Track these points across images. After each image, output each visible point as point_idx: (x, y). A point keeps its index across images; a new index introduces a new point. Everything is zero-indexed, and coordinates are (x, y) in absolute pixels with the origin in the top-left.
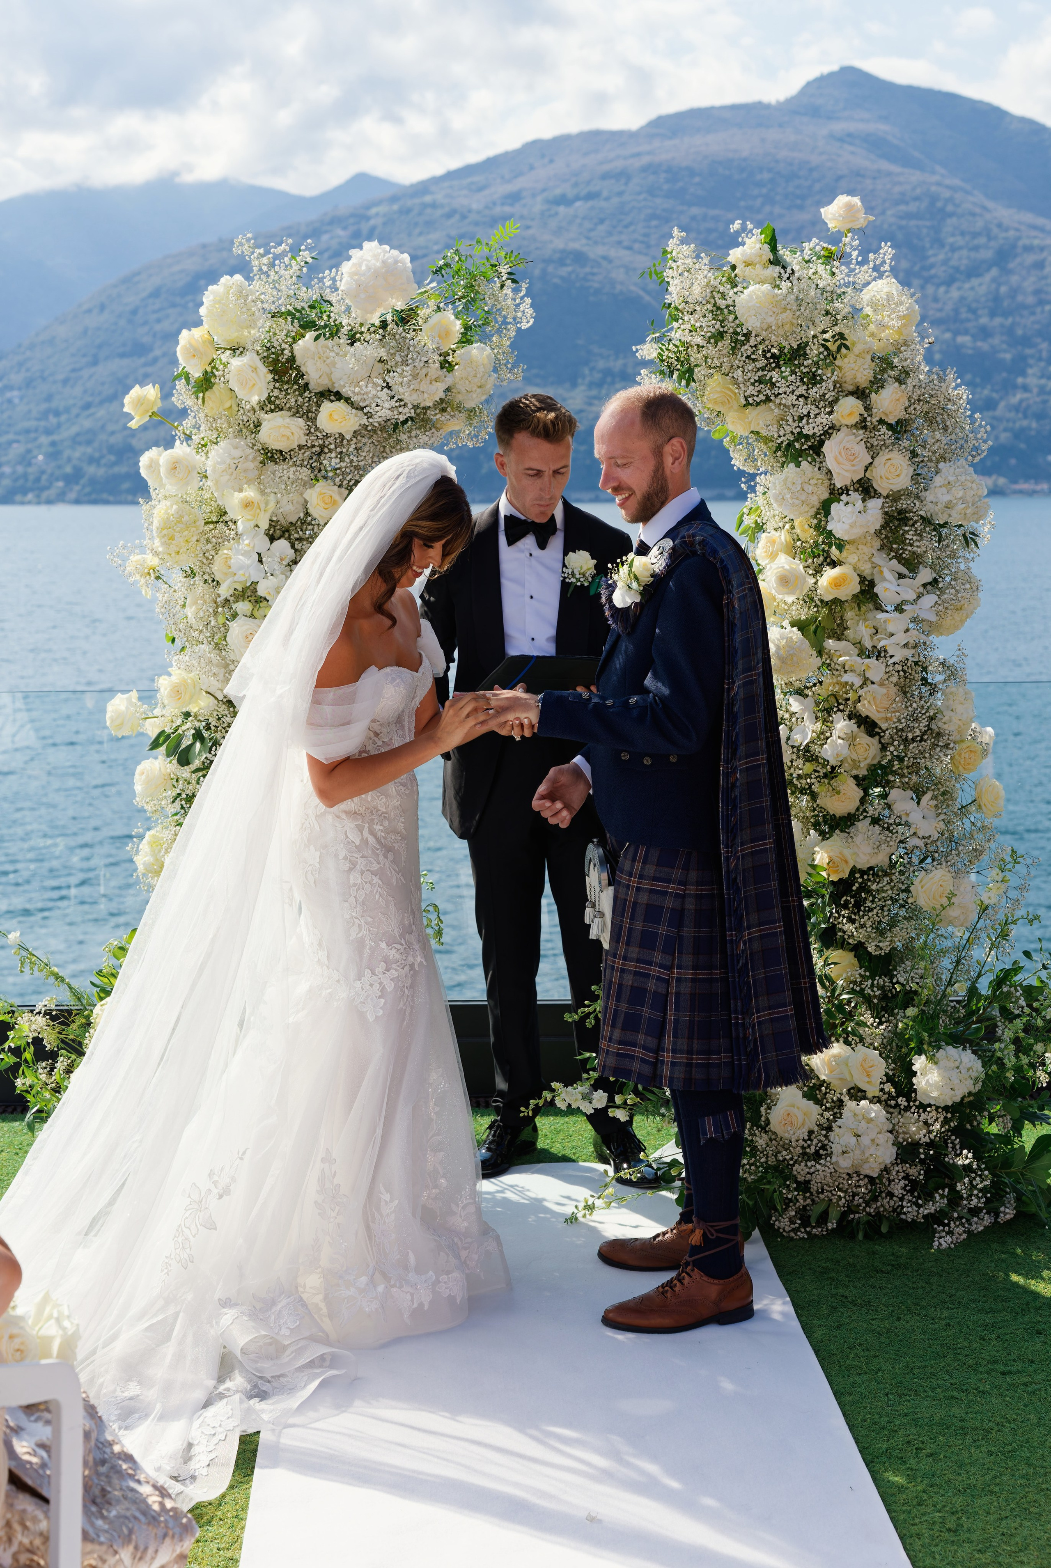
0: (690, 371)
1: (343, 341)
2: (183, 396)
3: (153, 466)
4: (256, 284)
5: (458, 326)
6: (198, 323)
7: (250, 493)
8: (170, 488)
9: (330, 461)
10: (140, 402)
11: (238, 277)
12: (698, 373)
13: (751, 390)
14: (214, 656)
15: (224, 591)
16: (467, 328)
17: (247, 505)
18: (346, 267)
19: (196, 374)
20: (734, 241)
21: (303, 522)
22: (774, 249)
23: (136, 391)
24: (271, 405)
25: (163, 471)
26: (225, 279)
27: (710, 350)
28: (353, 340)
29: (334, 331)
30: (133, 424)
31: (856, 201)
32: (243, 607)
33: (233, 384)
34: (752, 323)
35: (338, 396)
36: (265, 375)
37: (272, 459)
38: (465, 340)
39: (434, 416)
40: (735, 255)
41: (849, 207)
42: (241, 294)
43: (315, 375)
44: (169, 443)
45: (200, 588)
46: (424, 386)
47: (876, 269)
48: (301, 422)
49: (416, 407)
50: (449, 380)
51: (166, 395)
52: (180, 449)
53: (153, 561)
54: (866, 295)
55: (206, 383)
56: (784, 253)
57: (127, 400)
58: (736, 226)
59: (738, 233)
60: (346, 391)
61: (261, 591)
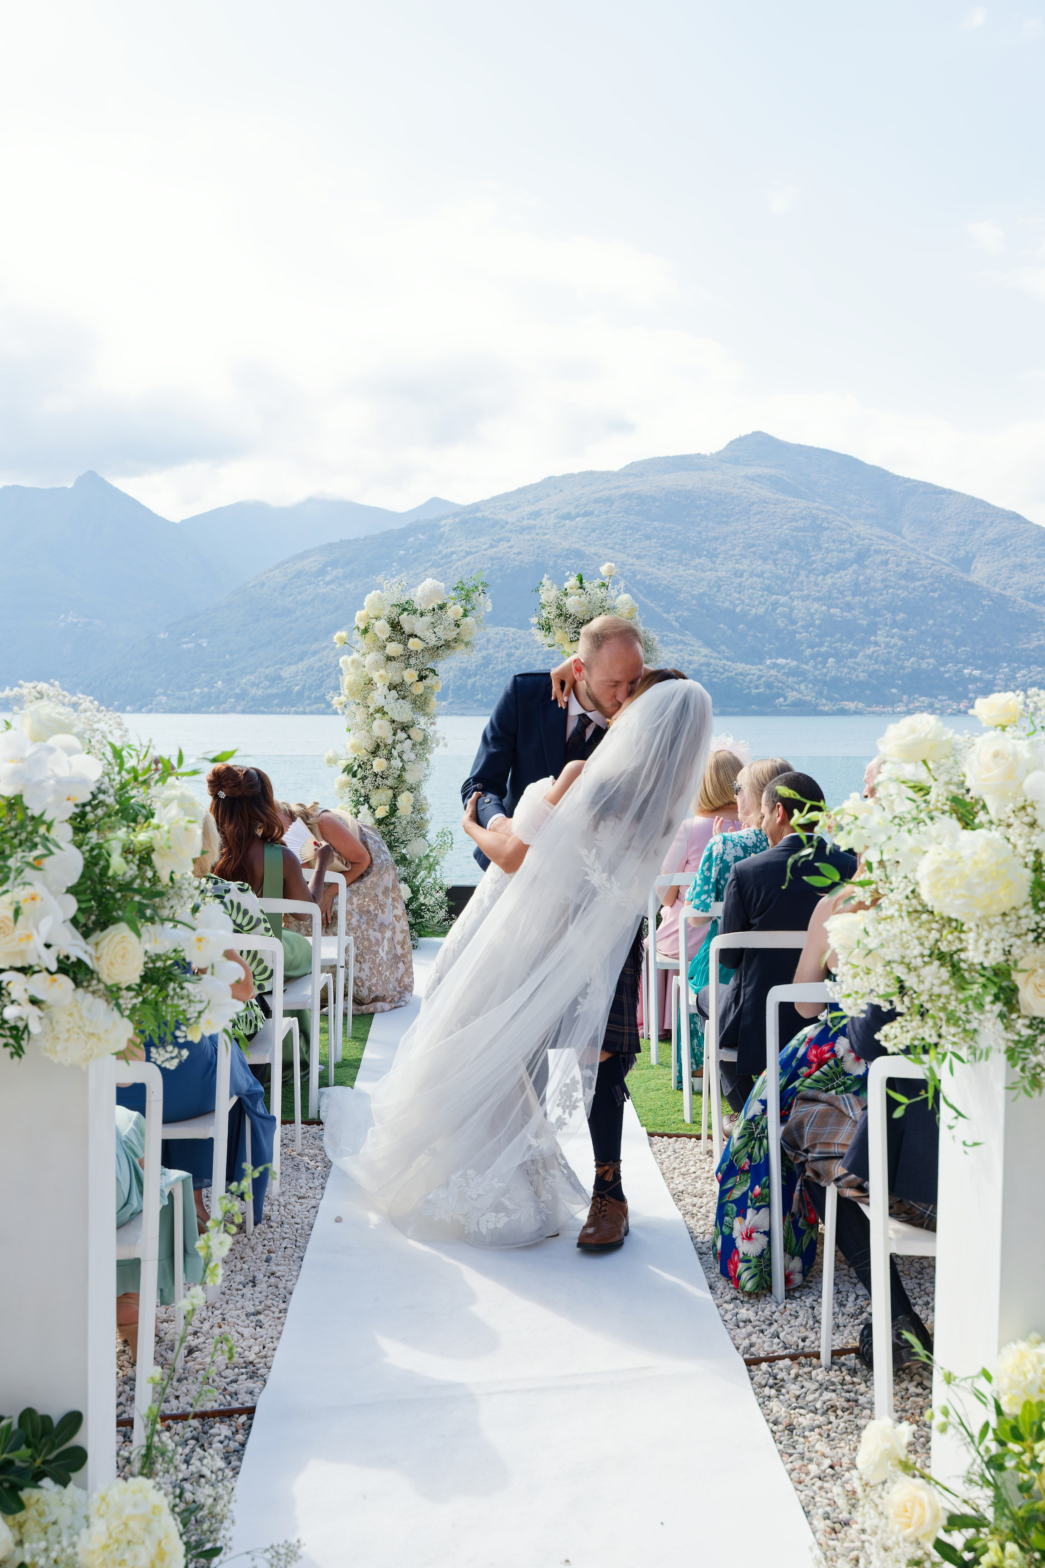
0: (549, 628)
1: (418, 615)
2: (357, 635)
3: (345, 662)
4: (385, 594)
5: (462, 611)
6: (363, 608)
7: (382, 672)
8: (352, 670)
9: (412, 661)
10: (341, 639)
11: (378, 591)
12: (554, 629)
13: (572, 636)
14: (367, 734)
15: (371, 710)
16: (465, 610)
17: (381, 676)
18: (420, 588)
19: (362, 627)
20: (567, 579)
21: (402, 684)
22: (581, 582)
23: (338, 634)
24: (390, 639)
25: (349, 664)
26: (373, 592)
27: (557, 620)
28: (422, 615)
29: (415, 612)
30: (337, 646)
31: (613, 565)
32: (378, 715)
33: (376, 632)
34: (572, 611)
35: (416, 636)
36: (388, 628)
37: (390, 660)
38: (465, 615)
39: (452, 644)
40: (567, 585)
41: (610, 567)
42: (380, 598)
43: (407, 629)
44: (350, 654)
45: (362, 709)
46: (448, 633)
47: (618, 591)
48: (401, 646)
49: (445, 641)
50: (458, 630)
51: (350, 636)
52: (355, 655)
53: (343, 699)
54: (617, 601)
55: (366, 631)
56: (586, 584)
57: (335, 637)
58: (568, 573)
59: (568, 577)
60: (418, 634)
61: (385, 709)
